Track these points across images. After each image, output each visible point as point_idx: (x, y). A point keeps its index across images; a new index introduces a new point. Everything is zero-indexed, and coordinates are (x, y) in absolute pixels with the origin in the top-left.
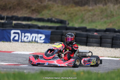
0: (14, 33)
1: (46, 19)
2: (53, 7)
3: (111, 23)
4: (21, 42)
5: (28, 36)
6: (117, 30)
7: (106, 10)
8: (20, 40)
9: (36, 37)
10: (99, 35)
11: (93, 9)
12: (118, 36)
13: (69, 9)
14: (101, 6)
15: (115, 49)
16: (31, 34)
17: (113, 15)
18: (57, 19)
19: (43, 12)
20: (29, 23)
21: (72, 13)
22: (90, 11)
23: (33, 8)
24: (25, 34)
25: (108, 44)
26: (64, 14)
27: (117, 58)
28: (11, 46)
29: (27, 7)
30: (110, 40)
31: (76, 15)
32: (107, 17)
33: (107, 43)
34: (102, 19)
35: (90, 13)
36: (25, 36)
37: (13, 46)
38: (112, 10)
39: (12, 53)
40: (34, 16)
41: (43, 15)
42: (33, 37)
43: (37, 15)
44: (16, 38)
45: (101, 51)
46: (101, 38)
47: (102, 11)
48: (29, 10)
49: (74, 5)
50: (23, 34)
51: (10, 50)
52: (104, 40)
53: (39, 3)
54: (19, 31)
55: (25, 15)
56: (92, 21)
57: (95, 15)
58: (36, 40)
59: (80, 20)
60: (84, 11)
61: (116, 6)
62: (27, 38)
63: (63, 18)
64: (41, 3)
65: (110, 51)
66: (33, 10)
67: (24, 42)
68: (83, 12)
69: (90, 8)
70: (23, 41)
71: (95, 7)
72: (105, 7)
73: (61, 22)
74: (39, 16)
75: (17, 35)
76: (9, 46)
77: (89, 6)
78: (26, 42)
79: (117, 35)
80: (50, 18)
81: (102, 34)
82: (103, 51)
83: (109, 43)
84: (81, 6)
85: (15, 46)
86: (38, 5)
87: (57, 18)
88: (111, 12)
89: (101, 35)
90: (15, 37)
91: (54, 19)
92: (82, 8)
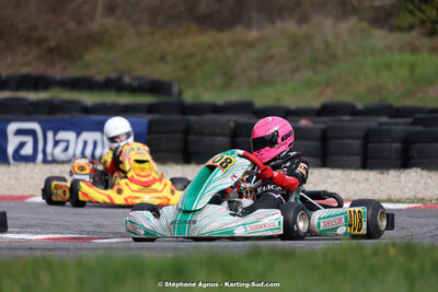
0: (19, 132)
1: (100, 78)
2: (120, 37)
3: (328, 83)
4: (45, 161)
5: (68, 142)
6: (360, 106)
7: (308, 38)
8: (40, 157)
9: (95, 143)
10: (318, 126)
11: (262, 39)
12: (383, 127)
13: (176, 42)
14: (290, 25)
15: (382, 173)
16: (78, 135)
17: (334, 57)
18: (138, 79)
19: (89, 57)
20: (42, 95)
21: (190, 56)
22: (251, 45)
23: (52, 43)
24: (55, 135)
25: (351, 158)
26: (162, 59)
27: (398, 201)
28: (16, 178)
29: (28, 41)
30: (356, 144)
31: (205, 61)
32: (314, 63)
33: (348, 155)
34: (294, 70)
35: (254, 53)
36: (56, 143)
37: (25, 178)
38: (330, 38)
39: (28, 200)
40: (58, 71)
41: (87, 66)
42: (85, 143)
43: (65, 69)
44: (27, 150)
45: (336, 183)
46: (325, 137)
47: (295, 45)
48: (35, 52)
49: (194, 27)
50: (50, 135)
51: (19, 193)
52: (337, 142)
53: (72, 25)
54: (35, 126)
55: (25, 70)
56: (263, 81)
57: (272, 57)
58: (98, 153)
59: (219, 79)
60: (233, 44)
61: (345, 26)
62: (66, 149)
63: (160, 72)
64: (80, 22)
65: (367, 180)
66: (50, 51)
67: (54, 161)
68: (230, 51)
69: (253, 34)
70: (49, 158)
71: (269, 31)
72: (304, 28)
73: (155, 87)
74: (74, 72)
75: (29, 140)
76: (9, 179)
77: (249, 26)
78: (63, 162)
79: (380, 124)
80: (114, 76)
81: (330, 124)
82: (342, 180)
83: (354, 154)
84: (220, 28)
85: (32, 178)
86: (67, 32)
87: (136, 74)
88: (327, 45)
89: (324, 126)
90: (22, 145)
91: (127, 79)
92: (225, 37)
